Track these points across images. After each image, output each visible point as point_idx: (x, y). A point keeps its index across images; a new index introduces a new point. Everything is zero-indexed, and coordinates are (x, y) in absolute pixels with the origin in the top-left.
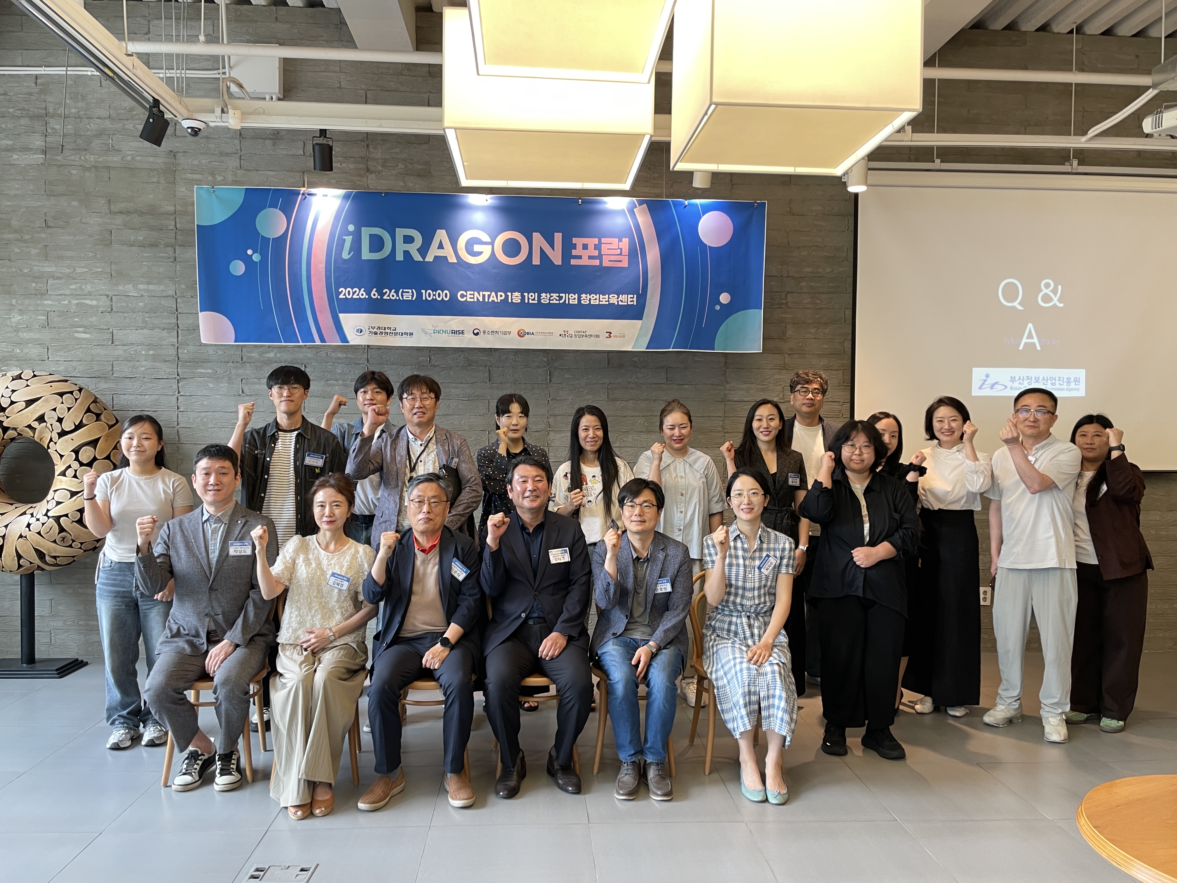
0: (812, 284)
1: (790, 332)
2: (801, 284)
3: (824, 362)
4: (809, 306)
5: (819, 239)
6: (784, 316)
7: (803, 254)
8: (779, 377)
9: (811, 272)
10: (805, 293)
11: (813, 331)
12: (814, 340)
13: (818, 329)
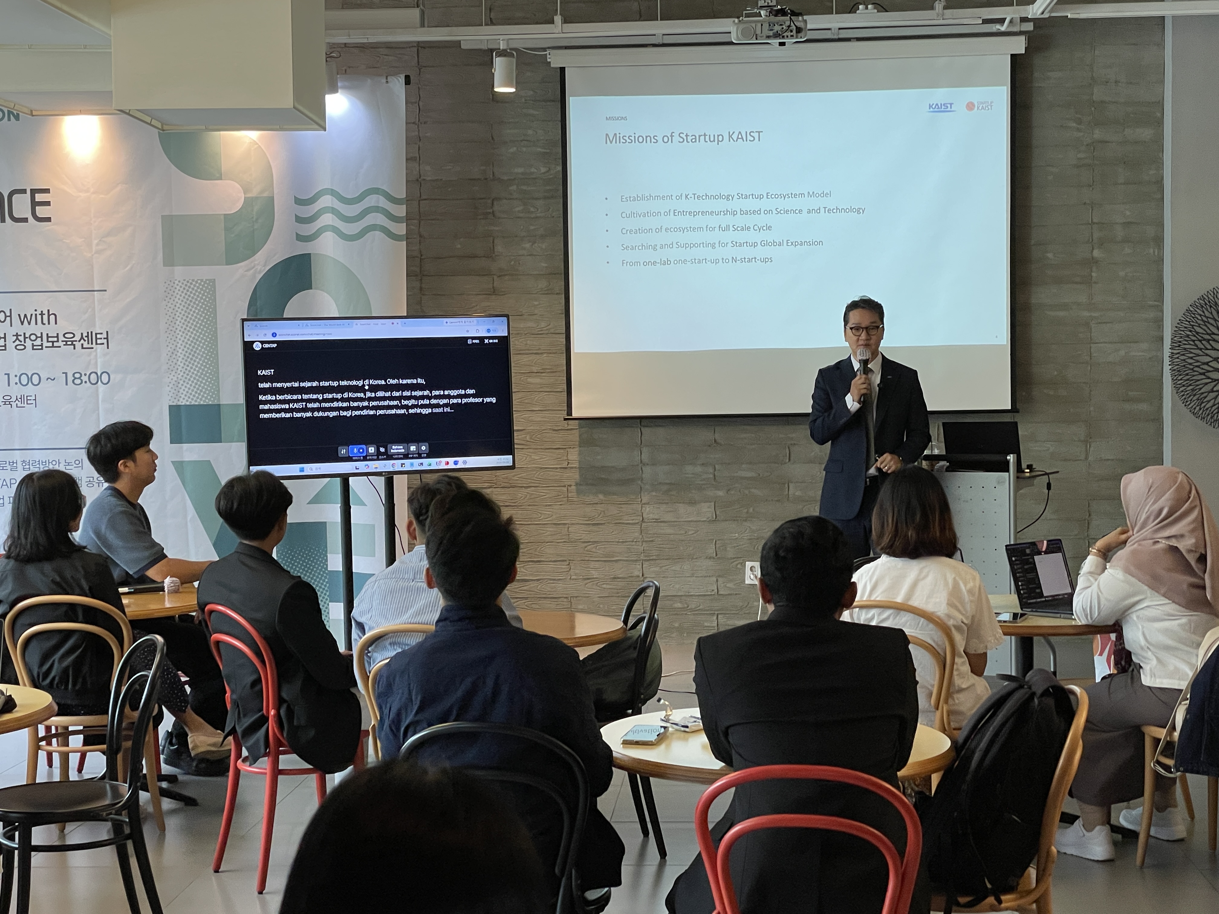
0: (524, 188)
1: (499, 248)
2: (511, 188)
3: (543, 284)
4: (521, 215)
5: (530, 132)
6: (492, 228)
7: (511, 150)
8: (489, 304)
9: (522, 174)
10: (516, 199)
11: (528, 245)
12: (529, 257)
13: (534, 243)
